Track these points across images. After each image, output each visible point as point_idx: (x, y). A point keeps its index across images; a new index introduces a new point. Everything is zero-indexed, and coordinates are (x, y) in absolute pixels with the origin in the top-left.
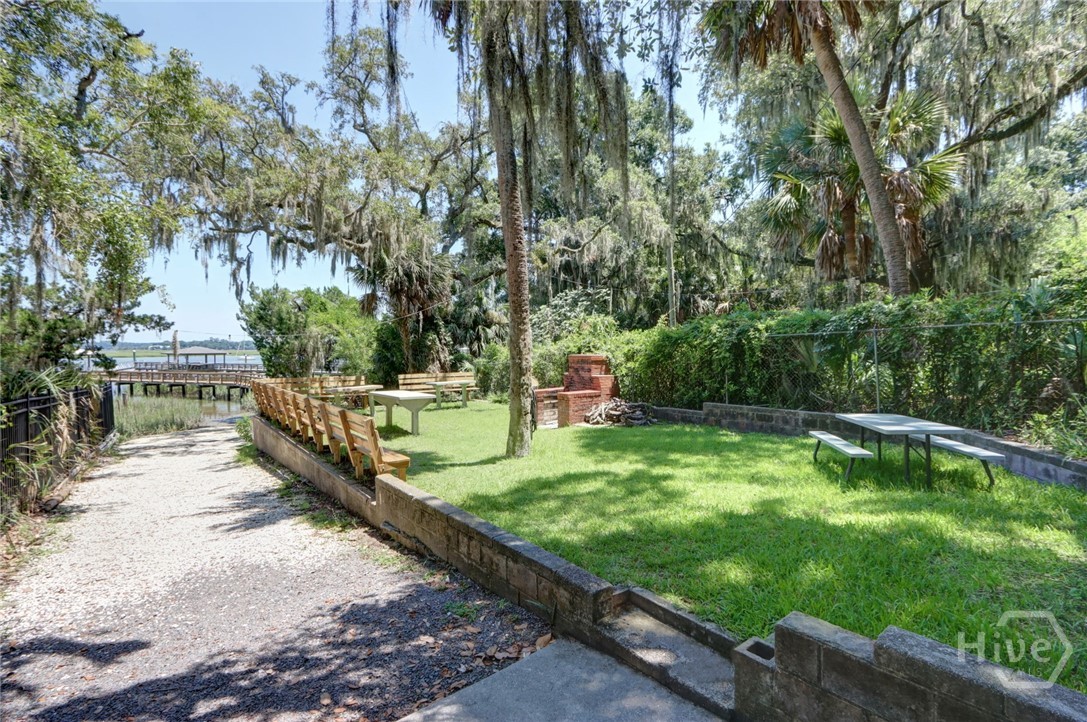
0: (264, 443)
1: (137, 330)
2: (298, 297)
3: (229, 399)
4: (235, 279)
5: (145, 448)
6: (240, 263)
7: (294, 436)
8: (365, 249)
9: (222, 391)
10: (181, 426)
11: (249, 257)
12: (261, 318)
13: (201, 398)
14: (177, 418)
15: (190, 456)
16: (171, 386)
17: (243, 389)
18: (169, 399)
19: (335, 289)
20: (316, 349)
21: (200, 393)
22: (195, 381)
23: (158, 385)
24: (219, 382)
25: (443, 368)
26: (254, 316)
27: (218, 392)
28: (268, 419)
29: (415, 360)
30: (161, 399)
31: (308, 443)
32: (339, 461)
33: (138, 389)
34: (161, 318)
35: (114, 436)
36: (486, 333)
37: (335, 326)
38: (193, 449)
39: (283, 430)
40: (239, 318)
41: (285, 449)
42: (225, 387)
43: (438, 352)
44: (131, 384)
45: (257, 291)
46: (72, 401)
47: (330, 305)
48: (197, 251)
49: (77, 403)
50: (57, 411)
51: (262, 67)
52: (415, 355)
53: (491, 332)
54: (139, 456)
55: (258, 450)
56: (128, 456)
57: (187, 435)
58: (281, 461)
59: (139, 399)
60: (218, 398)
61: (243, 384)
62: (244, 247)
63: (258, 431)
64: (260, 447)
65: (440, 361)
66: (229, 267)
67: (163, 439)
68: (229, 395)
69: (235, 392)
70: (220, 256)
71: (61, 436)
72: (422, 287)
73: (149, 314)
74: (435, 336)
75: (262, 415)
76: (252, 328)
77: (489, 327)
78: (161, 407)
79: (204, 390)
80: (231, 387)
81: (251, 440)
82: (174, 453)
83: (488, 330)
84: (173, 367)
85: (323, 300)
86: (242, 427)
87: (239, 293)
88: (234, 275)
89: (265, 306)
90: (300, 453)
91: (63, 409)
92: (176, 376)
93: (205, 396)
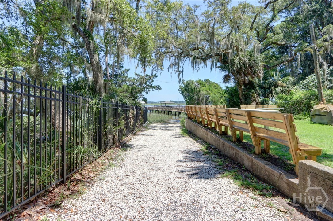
0: (191, 128)
1: (153, 90)
2: (196, 83)
4: (179, 77)
5: (155, 127)
6: (180, 72)
7: (204, 126)
8: (229, 52)
9: (174, 113)
10: (164, 122)
11: (183, 70)
12: (186, 89)
13: (168, 114)
14: (163, 119)
15: (167, 131)
16: (162, 111)
17: (179, 112)
18: (161, 114)
19: (208, 80)
20: (202, 99)
21: (168, 113)
22: (167, 110)
23: (159, 111)
25: (257, 104)
26: (184, 89)
27: (173, 113)
28: (191, 119)
29: (245, 101)
30: (159, 114)
31: (213, 129)
32: (236, 140)
33: (154, 112)
34: (159, 86)
35: (147, 123)
36: (276, 90)
37: (209, 91)
38: (168, 128)
39: (199, 124)
40: (179, 91)
41: (201, 131)
43: (255, 98)
44: (153, 110)
45: (185, 82)
46: (135, 109)
47: (206, 85)
48: (169, 69)
49: (136, 110)
50: (129, 111)
51: (188, 4)
52: (245, 98)
53: (278, 90)
54: (153, 129)
55: (187, 130)
56: (150, 129)
57: (166, 124)
58: (198, 136)
59: (154, 114)
60: (173, 115)
61: (179, 111)
62: (181, 67)
63: (188, 124)
64: (189, 129)
65: (256, 101)
66: (177, 73)
67: (160, 125)
68: (176, 114)
69: (177, 113)
70: (174, 71)
71: (131, 120)
72: (251, 69)
73: (156, 85)
74: (254, 91)
75: (189, 118)
76: (183, 93)
77: (277, 87)
78: (159, 116)
80: (176, 112)
81: (185, 127)
82: (162, 129)
83: (276, 89)
84: (162, 107)
85: (205, 83)
86: (182, 123)
87: (179, 82)
88: (179, 76)
89: (187, 86)
90: (210, 134)
91: (131, 111)
92: (163, 109)
93: (170, 114)
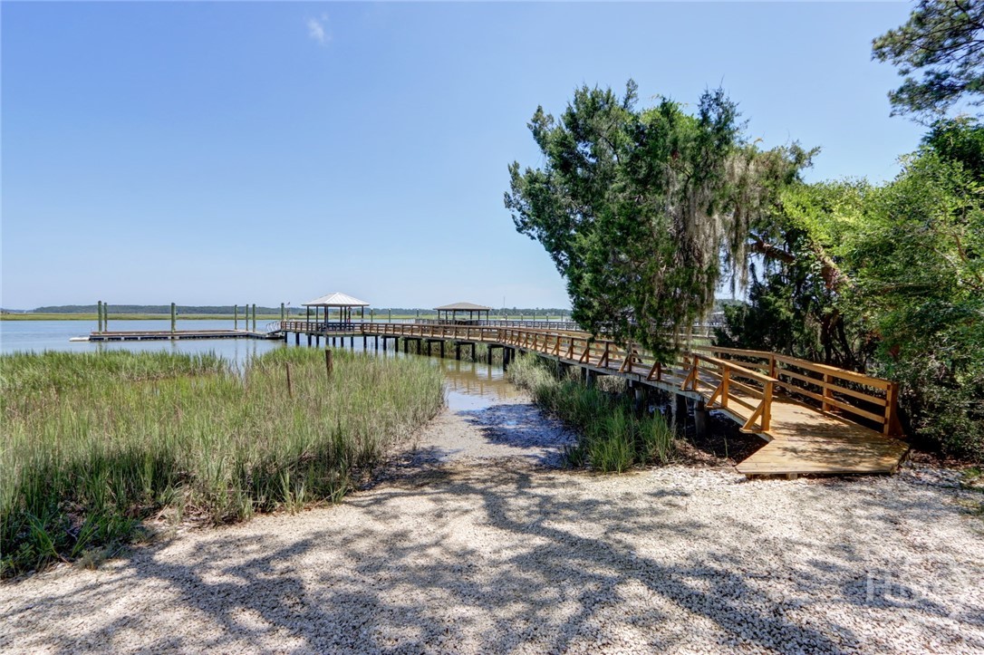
3: (490, 363)
9: (482, 350)
13: (458, 358)
16: (430, 341)
17: (508, 349)
21: (458, 351)
22: (453, 337)
23: (418, 341)
24: (479, 339)
27: (478, 350)
42: (486, 345)
44: (397, 338)
60: (478, 360)
61: (508, 342)
68: (490, 356)
69: (498, 352)
79: (464, 348)
80: (492, 346)
92: (439, 330)
93: (463, 355)
